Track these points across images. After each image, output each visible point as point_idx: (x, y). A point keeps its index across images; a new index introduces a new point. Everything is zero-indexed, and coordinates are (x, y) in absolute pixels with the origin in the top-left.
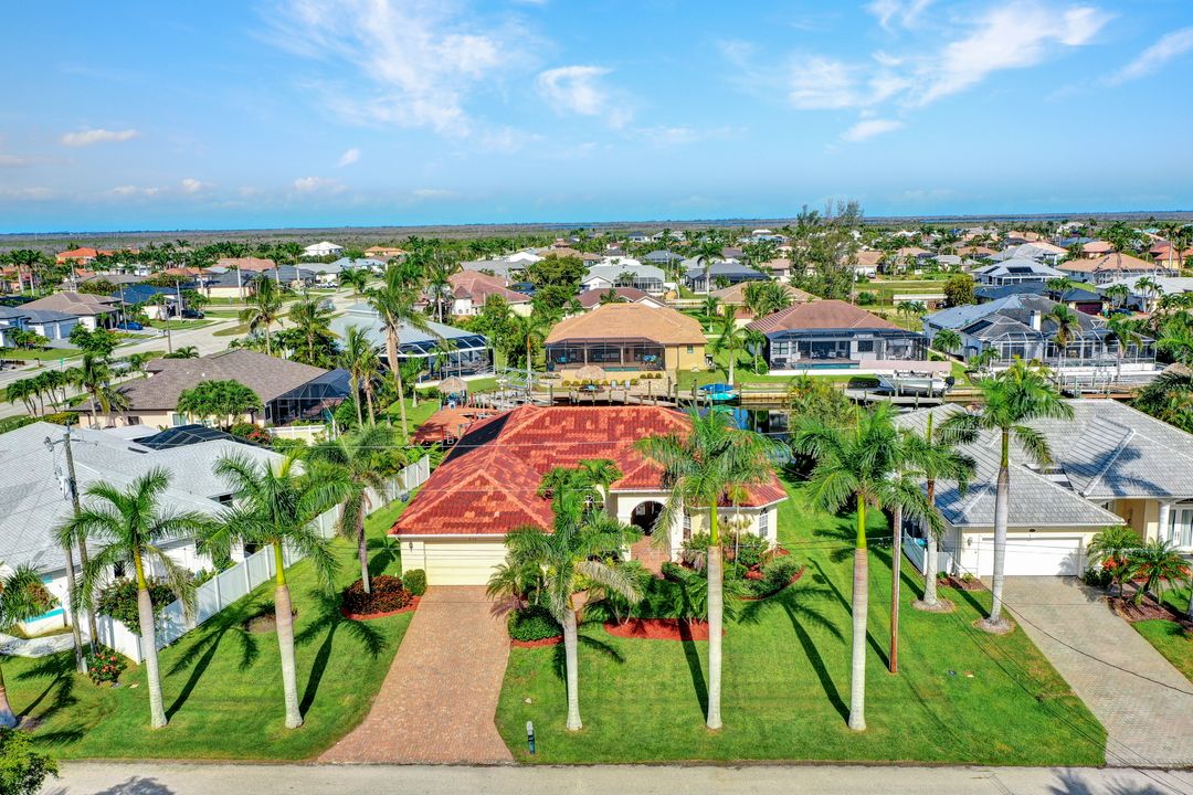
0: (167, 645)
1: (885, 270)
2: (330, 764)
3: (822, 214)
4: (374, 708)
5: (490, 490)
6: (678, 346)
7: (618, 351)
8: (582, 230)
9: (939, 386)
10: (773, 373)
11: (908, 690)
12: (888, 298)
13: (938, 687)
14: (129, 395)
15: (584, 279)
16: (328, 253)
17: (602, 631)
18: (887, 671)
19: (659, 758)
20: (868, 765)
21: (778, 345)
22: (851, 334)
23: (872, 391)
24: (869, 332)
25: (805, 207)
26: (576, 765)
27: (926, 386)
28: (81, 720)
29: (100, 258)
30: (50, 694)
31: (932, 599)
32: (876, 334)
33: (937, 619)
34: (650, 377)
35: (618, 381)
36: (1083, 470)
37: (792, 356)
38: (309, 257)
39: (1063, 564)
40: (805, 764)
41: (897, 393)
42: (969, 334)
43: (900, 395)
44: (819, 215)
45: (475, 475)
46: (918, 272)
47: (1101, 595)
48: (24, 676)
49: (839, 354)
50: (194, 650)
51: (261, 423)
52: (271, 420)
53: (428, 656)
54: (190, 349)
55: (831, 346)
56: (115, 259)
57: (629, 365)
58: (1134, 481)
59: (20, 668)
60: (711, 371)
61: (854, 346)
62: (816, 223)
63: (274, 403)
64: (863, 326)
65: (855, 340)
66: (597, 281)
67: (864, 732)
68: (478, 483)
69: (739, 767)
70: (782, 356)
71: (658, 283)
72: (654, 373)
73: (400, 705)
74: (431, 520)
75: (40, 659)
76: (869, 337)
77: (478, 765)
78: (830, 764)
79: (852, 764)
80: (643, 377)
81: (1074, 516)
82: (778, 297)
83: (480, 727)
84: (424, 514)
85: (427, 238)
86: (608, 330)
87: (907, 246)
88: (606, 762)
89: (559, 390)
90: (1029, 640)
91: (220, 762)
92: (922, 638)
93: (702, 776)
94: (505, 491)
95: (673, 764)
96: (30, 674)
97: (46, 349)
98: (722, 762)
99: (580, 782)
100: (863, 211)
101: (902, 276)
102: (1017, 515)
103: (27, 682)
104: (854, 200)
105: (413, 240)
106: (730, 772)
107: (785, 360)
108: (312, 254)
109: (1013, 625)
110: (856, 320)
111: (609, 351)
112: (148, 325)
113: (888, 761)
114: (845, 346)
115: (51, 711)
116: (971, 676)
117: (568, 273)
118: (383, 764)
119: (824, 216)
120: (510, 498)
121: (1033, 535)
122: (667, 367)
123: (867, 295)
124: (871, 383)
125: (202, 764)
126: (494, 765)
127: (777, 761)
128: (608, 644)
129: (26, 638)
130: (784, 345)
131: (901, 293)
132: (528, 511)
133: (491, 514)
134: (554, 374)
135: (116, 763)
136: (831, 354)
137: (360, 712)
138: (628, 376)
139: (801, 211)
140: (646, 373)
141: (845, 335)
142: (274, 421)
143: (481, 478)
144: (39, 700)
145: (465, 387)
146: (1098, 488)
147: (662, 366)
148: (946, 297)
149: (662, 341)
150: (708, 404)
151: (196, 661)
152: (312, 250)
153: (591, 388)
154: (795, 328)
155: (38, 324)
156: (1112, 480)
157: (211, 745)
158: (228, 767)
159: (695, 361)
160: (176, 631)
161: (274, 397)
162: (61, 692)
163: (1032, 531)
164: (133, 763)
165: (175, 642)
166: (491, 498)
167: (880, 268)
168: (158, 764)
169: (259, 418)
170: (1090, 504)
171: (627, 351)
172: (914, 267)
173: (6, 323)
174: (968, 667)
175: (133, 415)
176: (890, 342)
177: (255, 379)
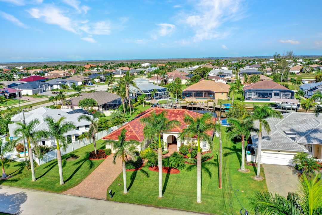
0: (48, 162)
1: (303, 71)
2: (64, 194)
3: (281, 55)
4: (82, 182)
5: (129, 129)
6: (219, 93)
7: (203, 94)
8: (218, 59)
9: (295, 107)
10: (246, 101)
11: (222, 194)
12: (300, 80)
13: (231, 194)
14: (71, 101)
15: (209, 74)
16: (147, 66)
17: (148, 169)
18: (219, 188)
19: (141, 203)
20: (195, 213)
21: (249, 93)
22: (272, 91)
23: (275, 107)
24: (278, 90)
25: (276, 53)
26: (120, 202)
27: (290, 107)
28: (20, 177)
29: (91, 67)
30: (18, 171)
31: (243, 168)
32: (280, 91)
33: (243, 174)
34: (210, 101)
35: (201, 102)
36: (300, 134)
37: (254, 96)
38: (142, 67)
39: (289, 162)
40: (178, 210)
41: (281, 109)
42: (310, 91)
43: (282, 109)
44: (280, 55)
45: (127, 125)
46: (314, 72)
47: (298, 173)
48: (15, 166)
49: (269, 96)
50: (52, 164)
51: (101, 109)
52: (104, 109)
53: (102, 170)
54: (95, 90)
55: (267, 94)
56: (95, 67)
57: (205, 98)
58: (315, 139)
59: (15, 164)
60: (228, 100)
61: (273, 94)
62: (279, 57)
63: (105, 104)
64: (277, 88)
65: (273, 92)
66: (212, 74)
67: (200, 203)
68: (127, 127)
69: (160, 208)
70: (250, 96)
71: (230, 75)
72: (211, 100)
73: (89, 182)
74: (113, 136)
75: (20, 162)
76: (278, 92)
77: (97, 199)
78: (185, 211)
79: (191, 212)
80: (208, 101)
81: (292, 148)
82: (254, 79)
83: (103, 190)
84: (112, 134)
85: (174, 62)
86: (200, 88)
87: (311, 64)
88: (128, 202)
89: (185, 104)
90: (266, 184)
91: (41, 191)
92: (235, 179)
93: (149, 209)
94: (133, 130)
95: (144, 205)
96: (16, 166)
97: (69, 89)
98: (157, 207)
99: (118, 207)
100: (294, 54)
101: (308, 73)
102: (274, 146)
103: (15, 167)
104: (292, 51)
105: (169, 62)
106: (158, 209)
107: (251, 98)
108: (143, 66)
109: (264, 178)
110: (274, 86)
111: (201, 94)
112: (95, 84)
113: (201, 212)
114: (270, 94)
115: (16, 174)
116: (243, 192)
117: (204, 72)
118: (76, 196)
119: (282, 55)
120: (134, 132)
121: (279, 153)
122: (215, 98)
123: (293, 79)
124: (274, 105)
125: (38, 191)
126: (101, 200)
127: (171, 208)
128: (147, 172)
129: (20, 157)
130: (251, 93)
131: (304, 78)
132: (137, 136)
133: (128, 135)
134: (184, 99)
135: (21, 188)
136: (266, 96)
137: (78, 183)
138: (204, 101)
139: (275, 54)
140: (209, 100)
141: (270, 91)
142: (105, 109)
143: (128, 126)
144: (15, 172)
145: (157, 102)
146: (303, 140)
147: (214, 98)
148: (315, 80)
149: (215, 91)
150: (224, 109)
151: (51, 167)
152: (143, 65)
153: (192, 103)
154: (255, 88)
155: (68, 83)
156: (308, 138)
157: (42, 186)
158: (43, 192)
159: (224, 97)
160: (51, 159)
161: (105, 103)
162: (20, 170)
163: (279, 151)
164: (24, 188)
165: (50, 161)
166: (129, 132)
167: (301, 71)
168: (29, 189)
169: (100, 108)
170: (298, 145)
171: (205, 94)
172: (313, 70)
173: (61, 83)
174: (243, 189)
175: (72, 106)
176: (284, 93)
177: (102, 98)
